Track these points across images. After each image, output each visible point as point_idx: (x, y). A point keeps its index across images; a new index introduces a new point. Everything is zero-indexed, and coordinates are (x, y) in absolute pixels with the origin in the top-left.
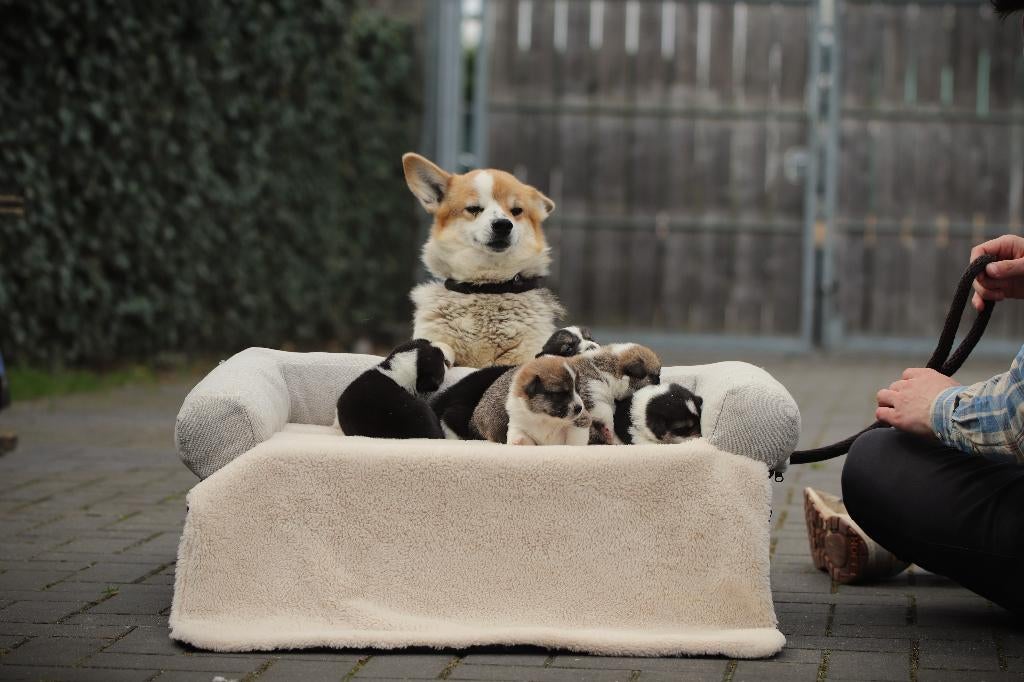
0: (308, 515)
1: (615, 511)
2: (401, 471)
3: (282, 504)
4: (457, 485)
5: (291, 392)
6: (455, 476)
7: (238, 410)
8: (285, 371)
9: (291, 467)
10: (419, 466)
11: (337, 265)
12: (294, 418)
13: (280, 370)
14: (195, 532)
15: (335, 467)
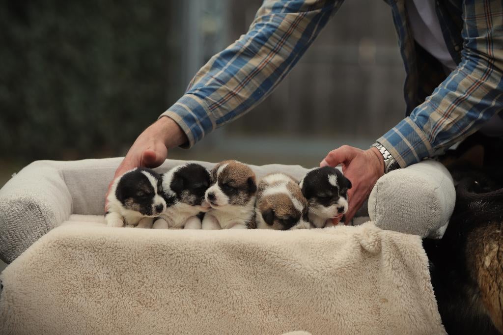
0: (92, 290)
1: (327, 286)
2: (163, 255)
3: (72, 282)
4: (206, 266)
5: (71, 192)
6: (205, 258)
7: (31, 206)
8: (65, 176)
9: (78, 252)
10: (176, 251)
12: (76, 210)
13: (60, 175)
14: (9, 306)
15: (112, 252)
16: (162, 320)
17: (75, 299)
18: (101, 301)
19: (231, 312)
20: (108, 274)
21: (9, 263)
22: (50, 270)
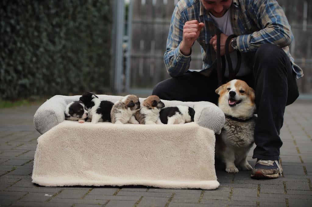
0: (74, 145)
1: (168, 145)
2: (103, 132)
3: (66, 142)
4: (120, 137)
6: (119, 134)
7: (53, 113)
8: (67, 102)
9: (69, 130)
10: (108, 131)
11: (86, 69)
13: (65, 101)
14: (40, 150)
15: (83, 131)
16: (102, 157)
17: (67, 148)
18: (78, 149)
19: (129, 155)
20: (81, 139)
21: (42, 134)
22: (58, 137)
